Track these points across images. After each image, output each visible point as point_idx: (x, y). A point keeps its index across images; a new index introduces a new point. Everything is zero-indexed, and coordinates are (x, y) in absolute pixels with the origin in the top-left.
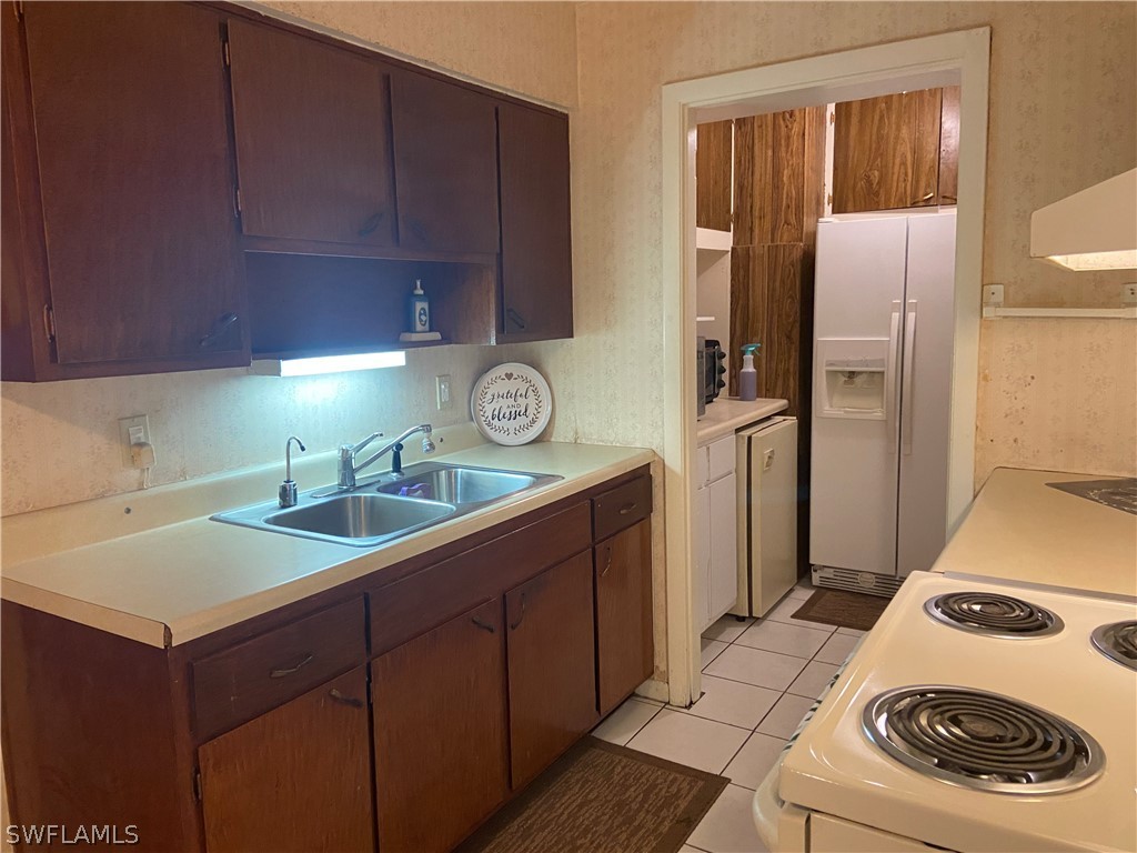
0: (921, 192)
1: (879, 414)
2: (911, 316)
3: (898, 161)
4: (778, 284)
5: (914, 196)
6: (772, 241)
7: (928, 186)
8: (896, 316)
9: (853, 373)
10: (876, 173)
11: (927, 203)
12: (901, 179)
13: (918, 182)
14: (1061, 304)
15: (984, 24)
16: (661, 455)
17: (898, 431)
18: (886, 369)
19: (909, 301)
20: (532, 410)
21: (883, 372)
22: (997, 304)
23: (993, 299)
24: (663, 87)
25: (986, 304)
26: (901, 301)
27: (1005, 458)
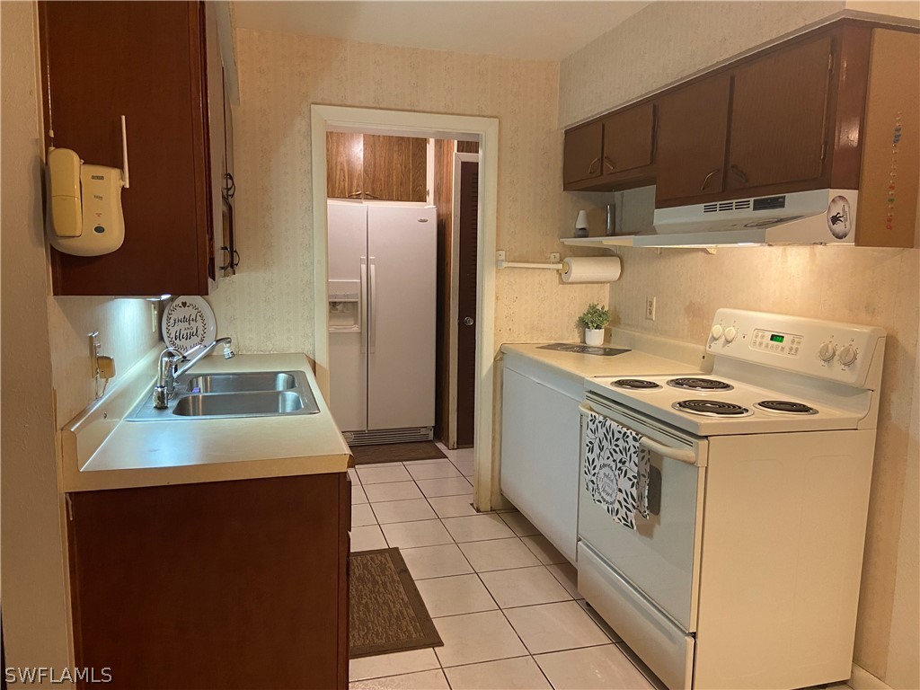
0: (354, 190)
1: (356, 329)
2: (372, 267)
3: (339, 167)
5: (350, 192)
7: (358, 186)
8: (364, 267)
9: (335, 303)
11: (358, 197)
12: (342, 179)
13: (352, 182)
14: (527, 262)
15: (496, 117)
16: (312, 357)
17: (367, 338)
18: (359, 300)
19: (370, 257)
20: (200, 332)
21: (357, 302)
22: (502, 261)
23: (500, 258)
24: (313, 106)
25: (497, 261)
26: (365, 257)
27: (506, 339)
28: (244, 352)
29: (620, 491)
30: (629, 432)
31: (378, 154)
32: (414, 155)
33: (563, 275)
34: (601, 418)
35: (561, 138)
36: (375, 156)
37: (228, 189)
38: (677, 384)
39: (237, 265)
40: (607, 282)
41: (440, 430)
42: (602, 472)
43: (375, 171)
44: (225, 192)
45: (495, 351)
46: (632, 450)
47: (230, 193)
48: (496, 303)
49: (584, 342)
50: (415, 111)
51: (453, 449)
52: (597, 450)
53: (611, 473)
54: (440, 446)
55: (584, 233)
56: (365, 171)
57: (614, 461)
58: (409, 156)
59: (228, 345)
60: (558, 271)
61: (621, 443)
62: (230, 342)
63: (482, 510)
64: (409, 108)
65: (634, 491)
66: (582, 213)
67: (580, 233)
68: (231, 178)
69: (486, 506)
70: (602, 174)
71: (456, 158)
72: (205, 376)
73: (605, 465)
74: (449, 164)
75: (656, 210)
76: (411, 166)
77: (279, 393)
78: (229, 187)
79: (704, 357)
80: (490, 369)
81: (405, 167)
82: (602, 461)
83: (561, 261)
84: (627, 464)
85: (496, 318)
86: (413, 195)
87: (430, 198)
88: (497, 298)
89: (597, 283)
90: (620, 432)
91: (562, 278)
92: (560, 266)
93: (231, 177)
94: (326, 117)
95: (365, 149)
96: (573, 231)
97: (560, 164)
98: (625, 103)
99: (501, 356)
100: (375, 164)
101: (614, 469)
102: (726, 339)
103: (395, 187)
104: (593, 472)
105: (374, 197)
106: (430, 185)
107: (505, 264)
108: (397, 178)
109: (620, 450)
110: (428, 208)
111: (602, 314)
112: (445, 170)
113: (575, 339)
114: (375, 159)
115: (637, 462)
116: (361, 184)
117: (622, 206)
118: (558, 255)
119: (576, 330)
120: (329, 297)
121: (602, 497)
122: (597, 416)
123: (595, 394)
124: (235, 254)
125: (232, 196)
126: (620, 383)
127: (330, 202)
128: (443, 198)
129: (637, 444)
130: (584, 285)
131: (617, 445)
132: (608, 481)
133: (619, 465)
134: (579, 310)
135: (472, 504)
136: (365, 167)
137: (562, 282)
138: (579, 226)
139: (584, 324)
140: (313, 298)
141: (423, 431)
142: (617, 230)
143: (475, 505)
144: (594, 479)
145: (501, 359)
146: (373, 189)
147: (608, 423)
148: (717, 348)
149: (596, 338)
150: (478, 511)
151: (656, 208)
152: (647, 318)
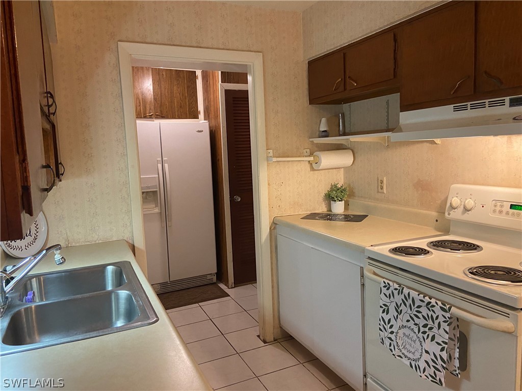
0: (148, 112)
1: (157, 210)
2: (166, 166)
5: (145, 114)
7: (150, 109)
8: (160, 166)
11: (151, 117)
13: (145, 107)
14: (288, 157)
15: (260, 52)
16: (131, 242)
17: (165, 216)
18: (158, 190)
19: (164, 159)
20: (33, 232)
21: (156, 191)
22: (271, 157)
23: (270, 155)
24: (118, 42)
25: (267, 157)
26: (161, 159)
27: (277, 213)
28: (74, 244)
29: (427, 352)
30: (433, 301)
31: (163, 86)
32: (188, 87)
33: (314, 165)
34: (396, 286)
35: (306, 67)
36: (161, 88)
37: (49, 106)
38: (434, 245)
39: (62, 174)
40: (342, 168)
41: (221, 275)
42: (401, 332)
43: (161, 99)
44: (46, 109)
45: (270, 222)
46: (441, 319)
47: (52, 110)
48: (269, 188)
49: (330, 211)
50: (200, 47)
51: (232, 288)
52: (393, 312)
53: (412, 334)
54: (222, 286)
55: (325, 134)
56: (155, 99)
57: (416, 324)
58: (185, 88)
59: (59, 251)
60: (309, 162)
61: (424, 311)
62: (60, 249)
63: (267, 341)
64: (195, 45)
65: (445, 355)
66: (324, 120)
67: (323, 134)
68: (52, 96)
69: (270, 338)
70: (345, 89)
71: (220, 88)
72: (38, 276)
73: (404, 327)
74: (215, 92)
75: (401, 113)
76: (186, 95)
77: (110, 293)
78: (50, 104)
79: (437, 221)
80: (267, 237)
81: (183, 95)
82: (399, 323)
83: (311, 154)
84: (435, 330)
85: (269, 199)
86: (190, 114)
87: (201, 116)
88: (269, 184)
89: (335, 168)
90: (422, 301)
91: (313, 167)
92: (311, 158)
93: (51, 94)
94: (130, 51)
95: (153, 84)
96: (318, 133)
97: (306, 86)
98: (366, 34)
99: (274, 225)
100: (161, 94)
101: (417, 332)
102: (465, 207)
103: (176, 109)
104: (390, 330)
105: (162, 116)
106: (201, 107)
107: (275, 159)
108: (178, 102)
109: (423, 316)
110: (202, 123)
111: (342, 190)
112: (212, 96)
113: (322, 209)
114: (161, 91)
115: (447, 330)
116: (152, 108)
117: (350, 114)
118: (308, 150)
119: (324, 203)
120: (142, 188)
121: (403, 354)
122: (391, 283)
123: (375, 260)
124: (60, 165)
125: (54, 114)
126: (396, 250)
127: (139, 122)
128: (212, 115)
129: (447, 315)
130: (327, 171)
131: (420, 312)
132: (410, 341)
133: (422, 329)
134: (324, 189)
135: (258, 336)
136: (154, 96)
137: (312, 169)
138: (322, 129)
139: (330, 198)
140: (129, 195)
141: (209, 277)
142: (347, 131)
143: (261, 337)
144: (393, 336)
145: (275, 228)
146: (161, 111)
147: (406, 291)
148: (456, 215)
149: (339, 208)
150: (265, 342)
151: (401, 112)
152: (378, 192)
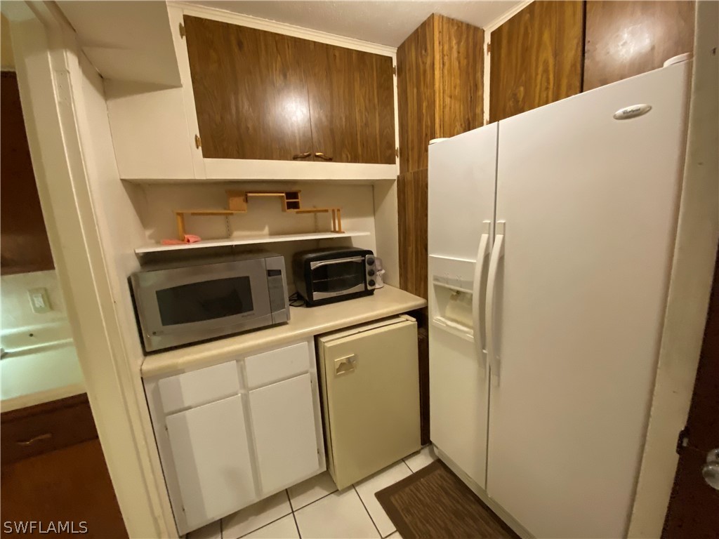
2: (499, 239)
4: (419, 204)
6: (418, 167)
8: (485, 237)
10: (522, 89)
12: (544, 88)
19: (498, 221)
26: (491, 221)
